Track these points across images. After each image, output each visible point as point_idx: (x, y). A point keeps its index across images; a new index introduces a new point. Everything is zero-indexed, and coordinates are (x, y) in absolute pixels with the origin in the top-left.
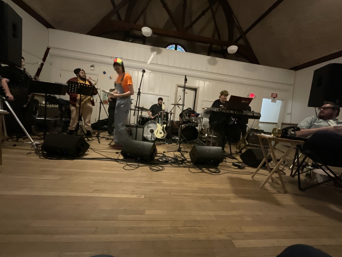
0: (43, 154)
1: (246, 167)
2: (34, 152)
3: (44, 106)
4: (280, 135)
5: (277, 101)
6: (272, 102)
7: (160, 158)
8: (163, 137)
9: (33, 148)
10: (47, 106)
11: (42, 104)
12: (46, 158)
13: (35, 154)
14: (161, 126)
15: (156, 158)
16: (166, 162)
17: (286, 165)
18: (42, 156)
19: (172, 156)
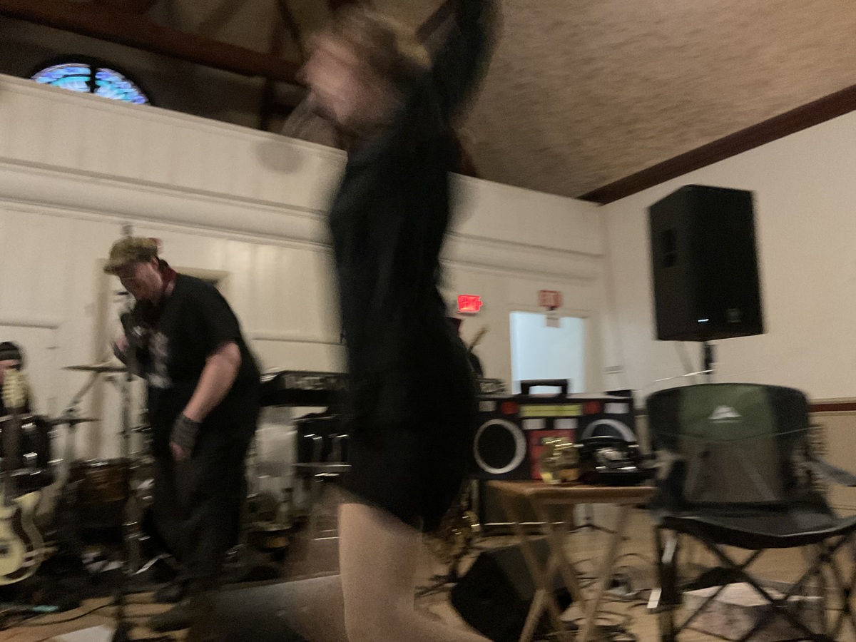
4: (572, 474)
5: (565, 321)
6: (547, 325)
8: (23, 570)
17: (637, 597)
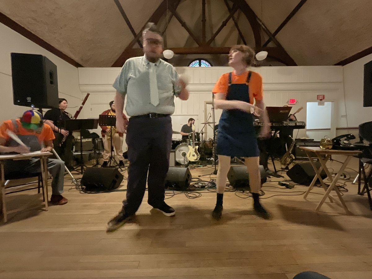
0: (83, 188)
1: (295, 186)
2: (74, 187)
3: (80, 141)
4: (331, 147)
5: (326, 103)
6: (318, 105)
7: (196, 184)
8: (197, 159)
9: (73, 183)
10: (82, 141)
11: (77, 139)
12: (85, 193)
13: (75, 189)
14: (193, 148)
15: (191, 184)
16: (203, 187)
18: (81, 191)
19: (209, 180)
